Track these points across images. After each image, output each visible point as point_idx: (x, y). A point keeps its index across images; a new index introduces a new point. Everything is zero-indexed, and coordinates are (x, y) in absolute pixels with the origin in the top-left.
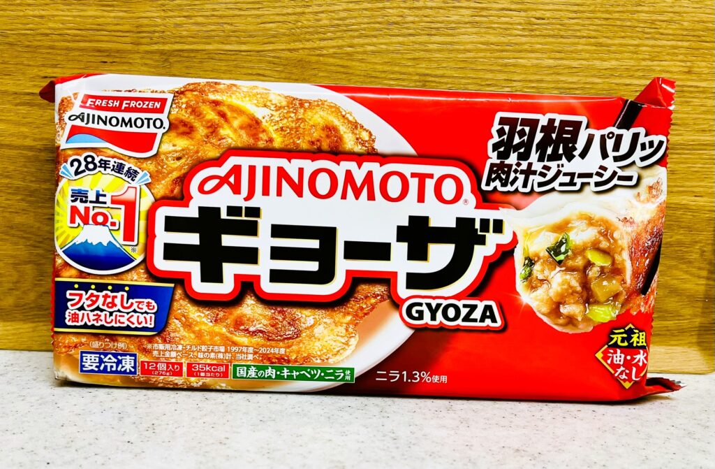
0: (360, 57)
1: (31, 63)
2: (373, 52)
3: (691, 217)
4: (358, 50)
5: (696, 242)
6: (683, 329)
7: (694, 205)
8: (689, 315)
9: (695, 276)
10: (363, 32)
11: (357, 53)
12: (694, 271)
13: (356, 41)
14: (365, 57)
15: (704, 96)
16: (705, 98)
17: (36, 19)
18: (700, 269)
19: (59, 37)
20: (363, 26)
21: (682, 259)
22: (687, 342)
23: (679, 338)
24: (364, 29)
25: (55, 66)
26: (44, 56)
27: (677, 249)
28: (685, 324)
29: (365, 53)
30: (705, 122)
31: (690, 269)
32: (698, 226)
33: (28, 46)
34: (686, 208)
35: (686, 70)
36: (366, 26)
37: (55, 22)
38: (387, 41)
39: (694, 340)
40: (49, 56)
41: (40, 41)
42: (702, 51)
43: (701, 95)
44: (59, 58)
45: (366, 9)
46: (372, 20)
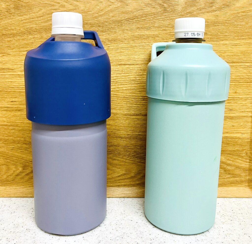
0: (121, 91)
1: (7, 97)
2: (126, 90)
3: (241, 141)
4: (121, 89)
5: (244, 150)
6: (242, 181)
7: (242, 137)
8: (244, 176)
9: (245, 162)
10: (122, 83)
11: (120, 90)
12: (244, 160)
13: (120, 86)
14: (123, 91)
15: (242, 100)
16: (242, 101)
17: (10, 83)
18: (246, 159)
19: (17, 88)
20: (122, 81)
21: (239, 156)
22: (244, 185)
23: (241, 184)
24: (123, 82)
25: (16, 98)
26: (12, 94)
27: (237, 152)
28: (243, 179)
29: (123, 90)
30: (243, 109)
31: (243, 159)
32: (244, 144)
33: (6, 92)
34: (239, 138)
35: (235, 92)
36: (123, 81)
37: (16, 83)
38: (130, 86)
39: (247, 185)
40: (14, 95)
41: (10, 90)
42: (239, 86)
43: (241, 100)
44: (17, 95)
45: (123, 76)
46: (125, 80)
